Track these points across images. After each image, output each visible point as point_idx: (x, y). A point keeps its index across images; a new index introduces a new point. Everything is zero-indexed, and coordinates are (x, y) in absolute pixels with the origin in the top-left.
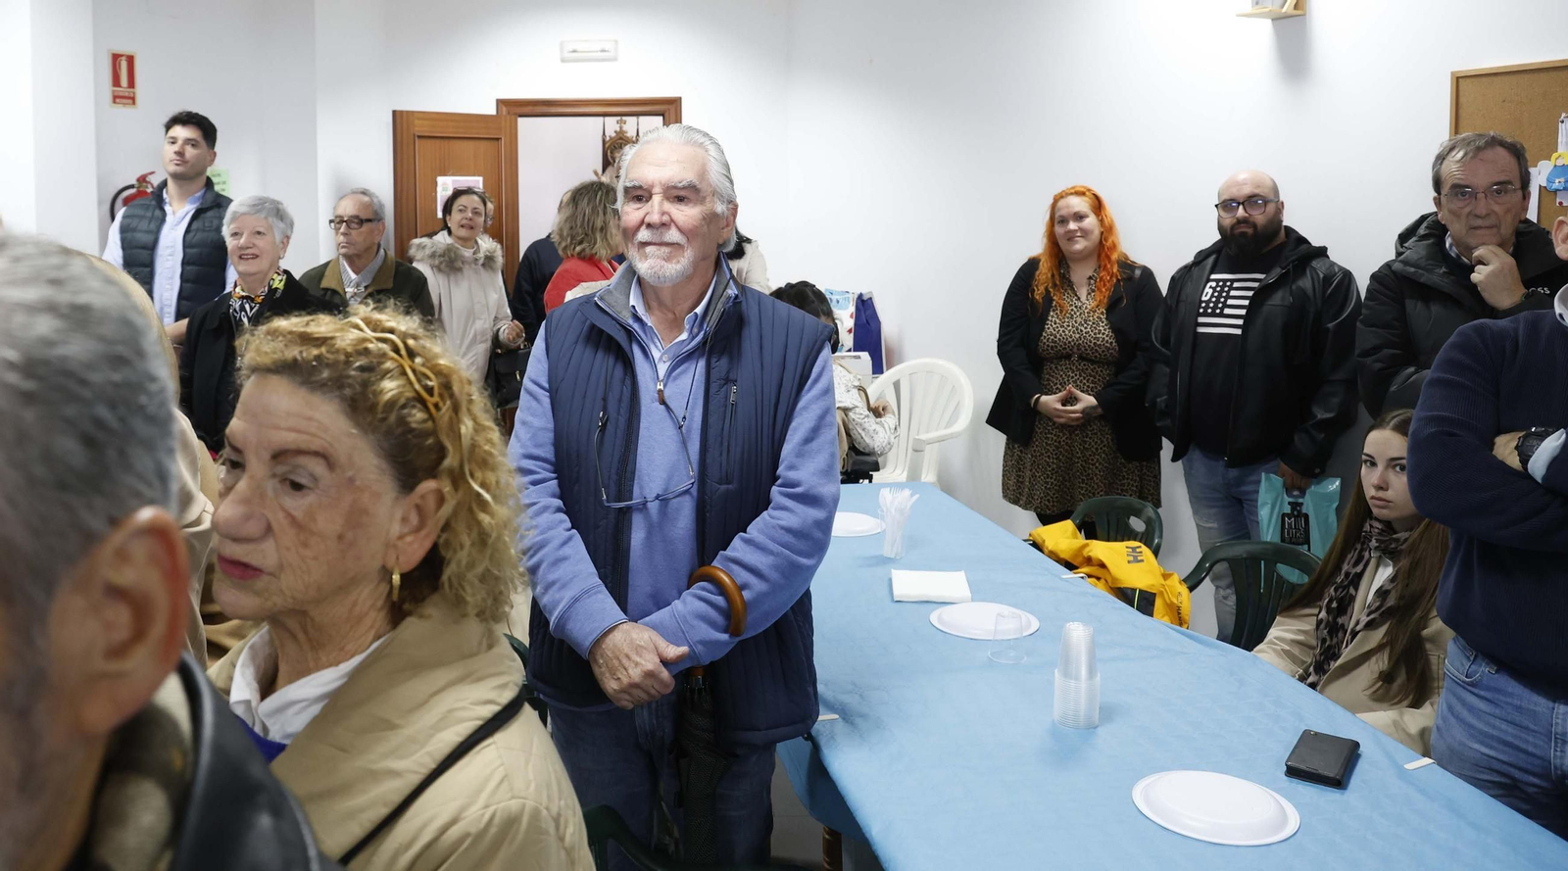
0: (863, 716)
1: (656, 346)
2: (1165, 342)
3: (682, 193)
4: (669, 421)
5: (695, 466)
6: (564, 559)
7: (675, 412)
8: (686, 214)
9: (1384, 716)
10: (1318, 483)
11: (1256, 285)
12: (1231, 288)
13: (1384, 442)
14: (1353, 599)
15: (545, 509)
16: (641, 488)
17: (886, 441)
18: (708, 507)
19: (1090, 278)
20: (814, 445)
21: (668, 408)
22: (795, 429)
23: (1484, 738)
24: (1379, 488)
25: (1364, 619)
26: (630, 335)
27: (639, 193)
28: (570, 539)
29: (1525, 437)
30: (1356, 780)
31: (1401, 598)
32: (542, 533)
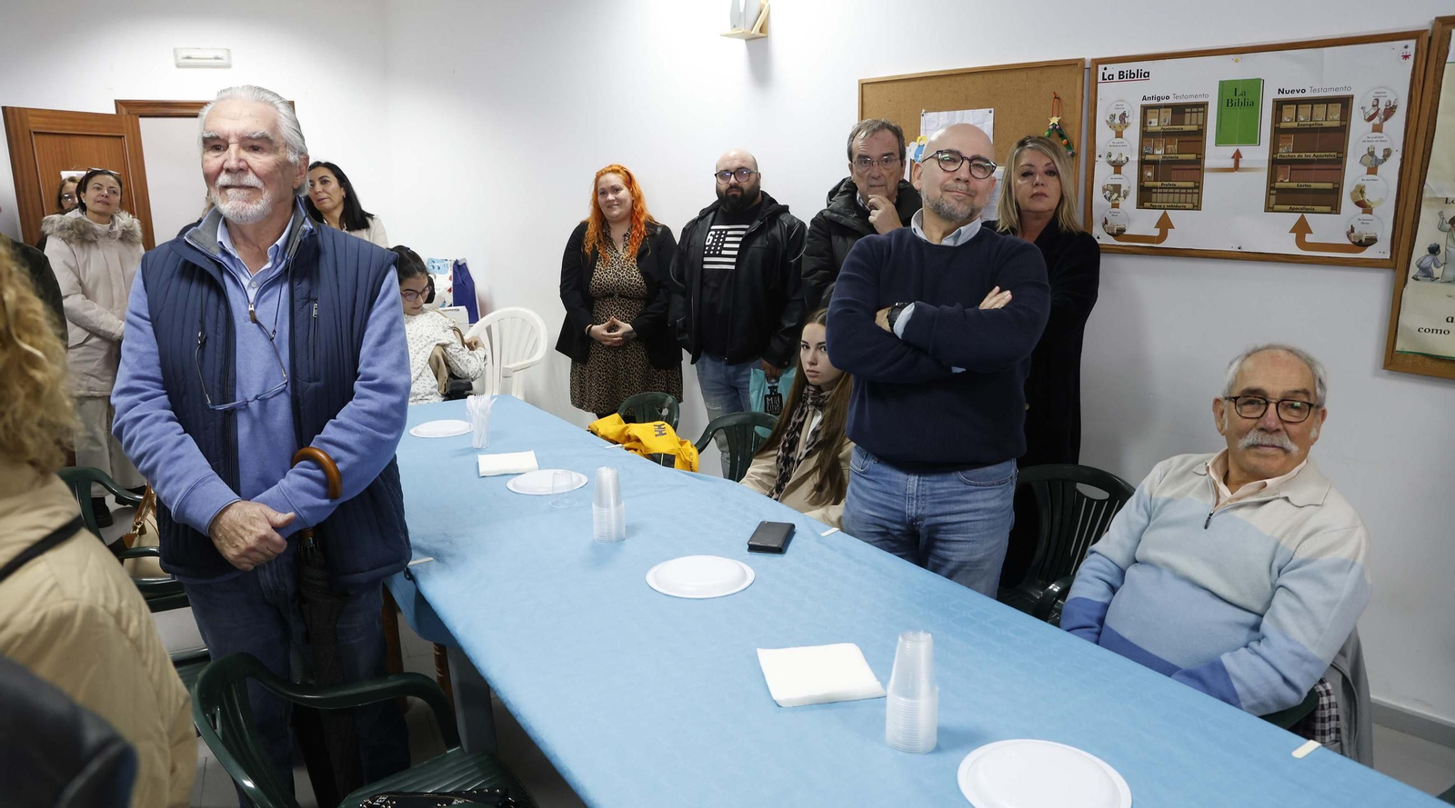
0: (451, 555)
1: (245, 276)
2: (680, 277)
3: (256, 143)
4: (262, 336)
5: (287, 370)
6: (178, 457)
7: (266, 327)
8: (260, 161)
9: (817, 513)
10: (788, 372)
11: (743, 233)
12: (726, 236)
13: (814, 332)
14: (798, 440)
15: (157, 419)
16: (242, 392)
17: (478, 368)
18: (301, 401)
19: (625, 235)
20: (386, 345)
21: (260, 325)
22: (370, 335)
23: (871, 505)
24: (812, 364)
25: (805, 451)
26: (221, 267)
27: (217, 143)
28: (182, 441)
29: (892, 310)
30: (791, 547)
31: (826, 434)
32: (156, 439)
